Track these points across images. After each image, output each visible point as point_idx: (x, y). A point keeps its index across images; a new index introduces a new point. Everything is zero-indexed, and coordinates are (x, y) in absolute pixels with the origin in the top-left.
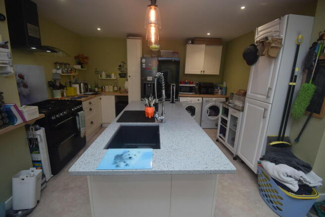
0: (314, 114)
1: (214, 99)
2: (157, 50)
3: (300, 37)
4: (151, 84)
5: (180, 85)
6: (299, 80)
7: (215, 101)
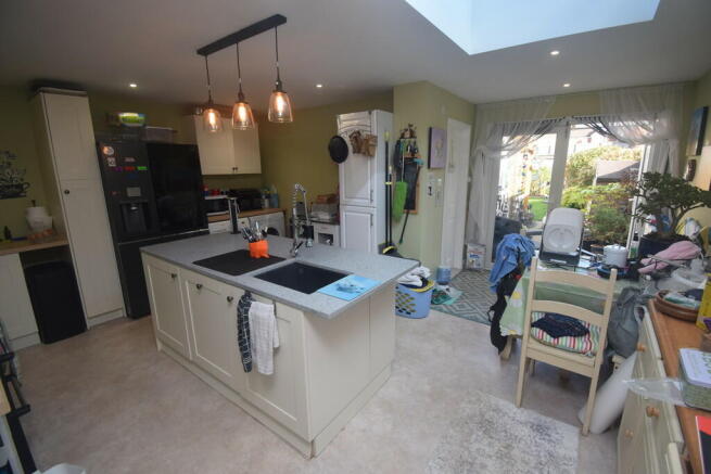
0: (411, 211)
1: (268, 216)
2: (140, 125)
3: (387, 134)
4: (137, 205)
5: (207, 198)
6: (394, 178)
7: (270, 220)
